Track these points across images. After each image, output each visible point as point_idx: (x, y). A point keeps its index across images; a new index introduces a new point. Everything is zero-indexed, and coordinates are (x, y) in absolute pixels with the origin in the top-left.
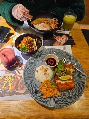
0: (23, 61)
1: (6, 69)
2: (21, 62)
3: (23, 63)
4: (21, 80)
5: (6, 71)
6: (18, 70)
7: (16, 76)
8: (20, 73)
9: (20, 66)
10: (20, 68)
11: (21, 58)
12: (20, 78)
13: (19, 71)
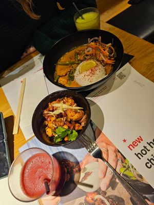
0: (76, 155)
1: (59, 198)
2: (72, 160)
3: (79, 160)
4: (106, 198)
5: (62, 202)
6: (82, 181)
7: (90, 198)
8: (91, 186)
9: (80, 170)
10: (82, 175)
11: (66, 153)
12: (100, 197)
13: (85, 182)
